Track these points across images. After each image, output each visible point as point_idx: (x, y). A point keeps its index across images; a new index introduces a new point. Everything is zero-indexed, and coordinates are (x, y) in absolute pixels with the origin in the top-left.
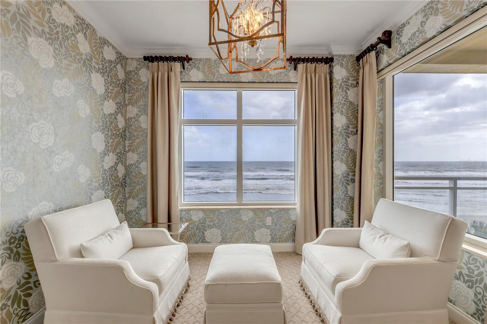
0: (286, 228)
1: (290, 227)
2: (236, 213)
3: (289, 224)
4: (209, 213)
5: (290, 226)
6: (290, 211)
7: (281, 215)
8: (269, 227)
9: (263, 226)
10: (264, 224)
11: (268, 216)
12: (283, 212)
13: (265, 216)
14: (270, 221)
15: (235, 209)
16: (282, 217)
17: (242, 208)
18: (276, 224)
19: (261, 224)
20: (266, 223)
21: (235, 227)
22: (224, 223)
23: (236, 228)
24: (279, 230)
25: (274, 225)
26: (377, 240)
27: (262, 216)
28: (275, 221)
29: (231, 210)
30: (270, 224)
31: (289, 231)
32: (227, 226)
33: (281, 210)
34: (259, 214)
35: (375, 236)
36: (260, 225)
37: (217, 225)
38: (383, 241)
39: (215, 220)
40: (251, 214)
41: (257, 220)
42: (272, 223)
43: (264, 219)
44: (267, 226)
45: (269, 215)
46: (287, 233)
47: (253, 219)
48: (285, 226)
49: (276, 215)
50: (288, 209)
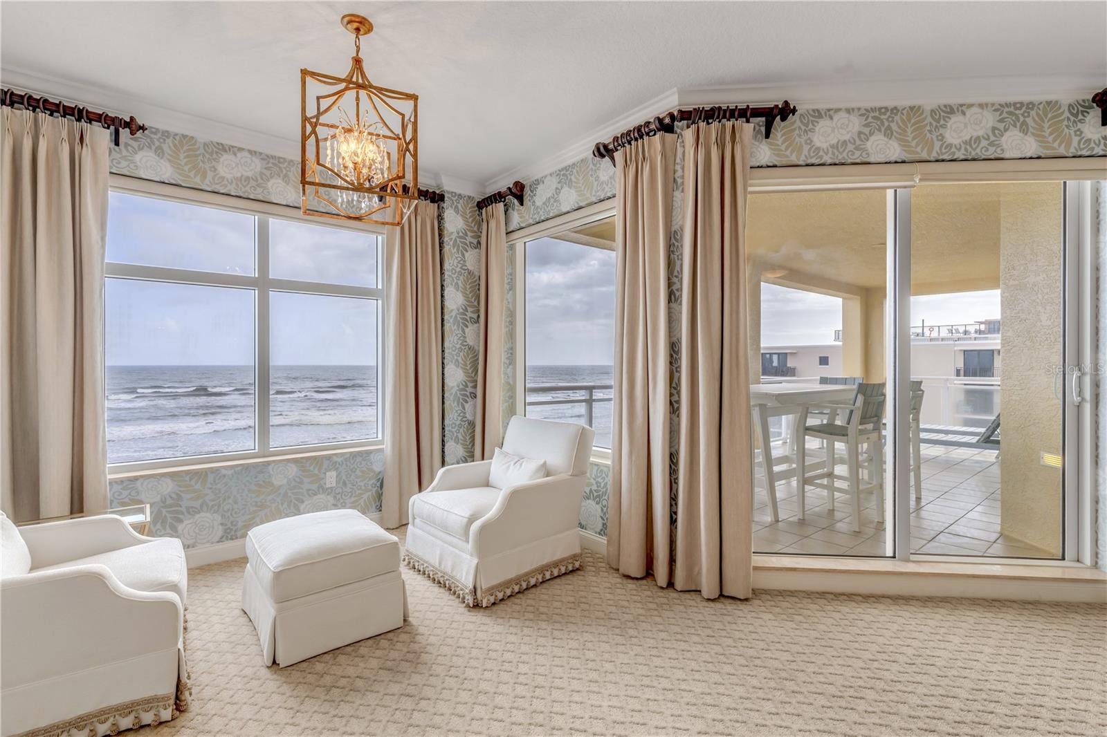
0: (363, 488)
1: (372, 485)
2: (259, 472)
3: (370, 480)
4: (191, 479)
5: (371, 483)
6: (372, 456)
7: (355, 465)
8: (332, 490)
9: (318, 490)
10: (321, 486)
11: (330, 470)
12: (359, 459)
13: (323, 471)
14: (334, 480)
15: (255, 465)
16: (356, 469)
17: (274, 461)
18: (345, 484)
19: (314, 487)
20: (325, 484)
21: (256, 502)
22: (229, 497)
23: (259, 504)
24: (350, 494)
25: (341, 485)
26: (511, 467)
27: (316, 471)
28: (344, 477)
29: (246, 468)
30: (334, 485)
31: (370, 493)
32: (236, 502)
33: (354, 455)
34: (312, 468)
35: (508, 464)
36: (313, 490)
37: (211, 504)
38: (518, 467)
39: (207, 495)
40: (293, 470)
41: (306, 480)
42: (338, 482)
43: (322, 476)
44: (327, 489)
45: (331, 467)
46: (365, 496)
47: (297, 479)
48: (362, 484)
49: (344, 466)
50: (369, 453)
